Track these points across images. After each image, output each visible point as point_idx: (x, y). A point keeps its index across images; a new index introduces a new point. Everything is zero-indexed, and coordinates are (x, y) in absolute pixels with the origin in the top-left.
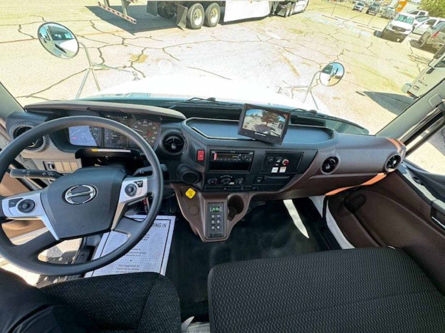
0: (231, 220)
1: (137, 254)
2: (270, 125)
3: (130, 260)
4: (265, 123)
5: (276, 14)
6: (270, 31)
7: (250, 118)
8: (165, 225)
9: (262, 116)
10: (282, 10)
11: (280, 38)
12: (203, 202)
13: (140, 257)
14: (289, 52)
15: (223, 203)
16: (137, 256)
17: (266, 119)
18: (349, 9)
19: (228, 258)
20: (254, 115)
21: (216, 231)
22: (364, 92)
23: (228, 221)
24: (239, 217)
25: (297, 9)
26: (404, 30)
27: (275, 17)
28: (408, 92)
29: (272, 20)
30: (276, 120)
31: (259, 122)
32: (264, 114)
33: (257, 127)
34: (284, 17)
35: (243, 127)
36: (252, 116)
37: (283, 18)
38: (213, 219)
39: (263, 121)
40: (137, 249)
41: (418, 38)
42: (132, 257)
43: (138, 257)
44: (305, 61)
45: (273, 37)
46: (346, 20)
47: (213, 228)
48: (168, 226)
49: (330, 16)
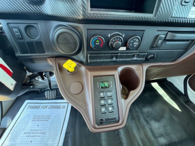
0: (126, 98)
1: (38, 135)
3: (30, 140)
8: (64, 107)
12: (87, 75)
13: (40, 138)
15: (113, 75)
16: (37, 136)
19: (118, 133)
21: (108, 113)
23: (123, 100)
24: (135, 94)
38: (102, 98)
40: (38, 130)
42: (33, 138)
43: (39, 138)
47: (103, 110)
48: (66, 108)
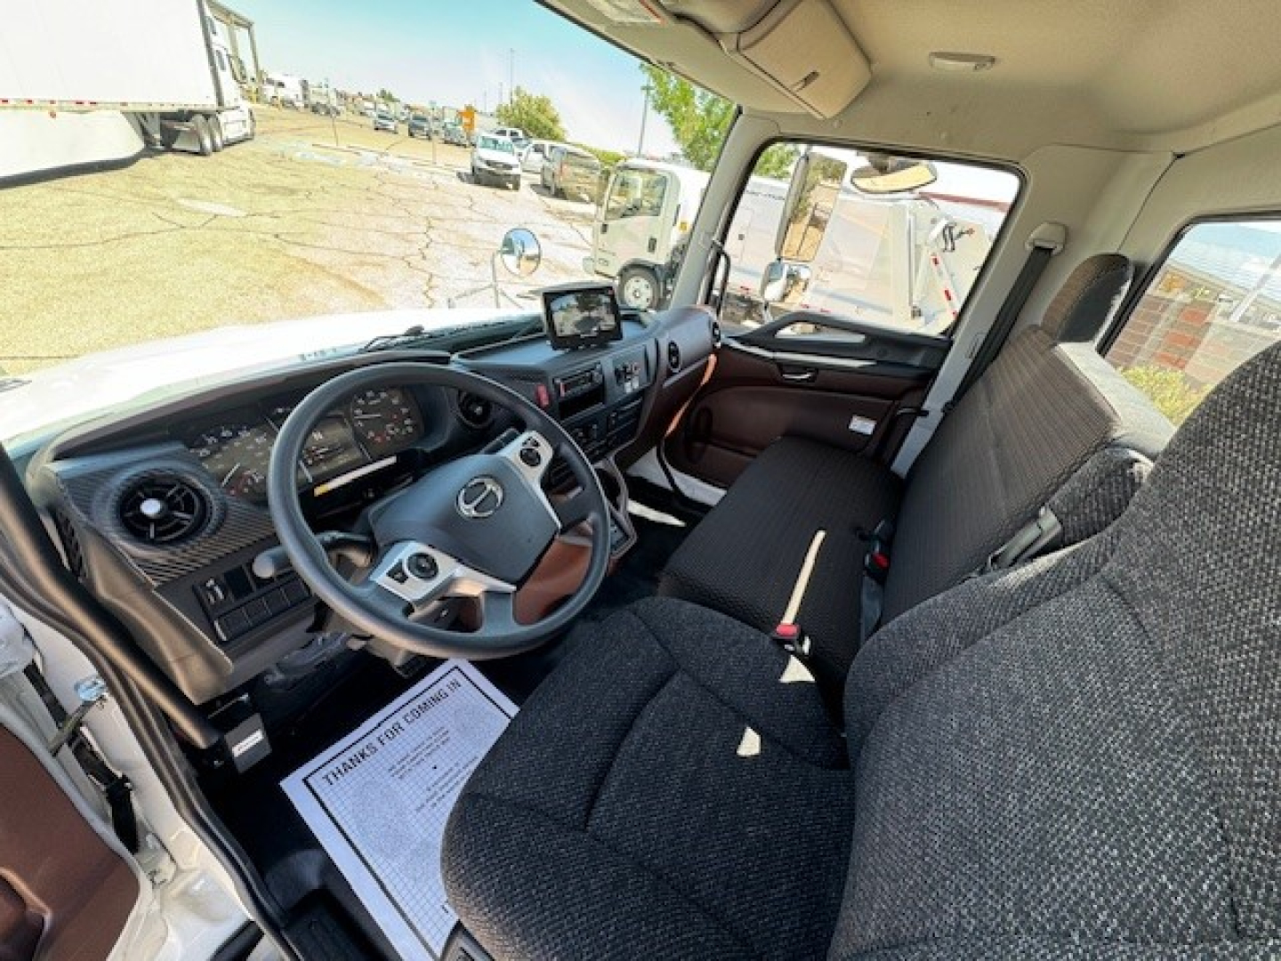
2: (594, 314)
4: (586, 314)
5: (168, 148)
6: (191, 197)
7: (562, 314)
9: (576, 303)
10: (181, 134)
11: (244, 214)
14: (299, 244)
17: (584, 306)
18: (364, 128)
20: (565, 305)
22: (532, 292)
25: (231, 132)
26: (509, 167)
27: (169, 157)
28: (597, 273)
29: (167, 166)
30: (599, 304)
31: (578, 316)
32: (577, 299)
33: (577, 325)
34: (202, 153)
35: (559, 334)
36: (562, 309)
37: (198, 158)
39: (582, 311)
41: (538, 179)
44: (361, 258)
45: (216, 211)
46: (382, 154)
49: (334, 145)
